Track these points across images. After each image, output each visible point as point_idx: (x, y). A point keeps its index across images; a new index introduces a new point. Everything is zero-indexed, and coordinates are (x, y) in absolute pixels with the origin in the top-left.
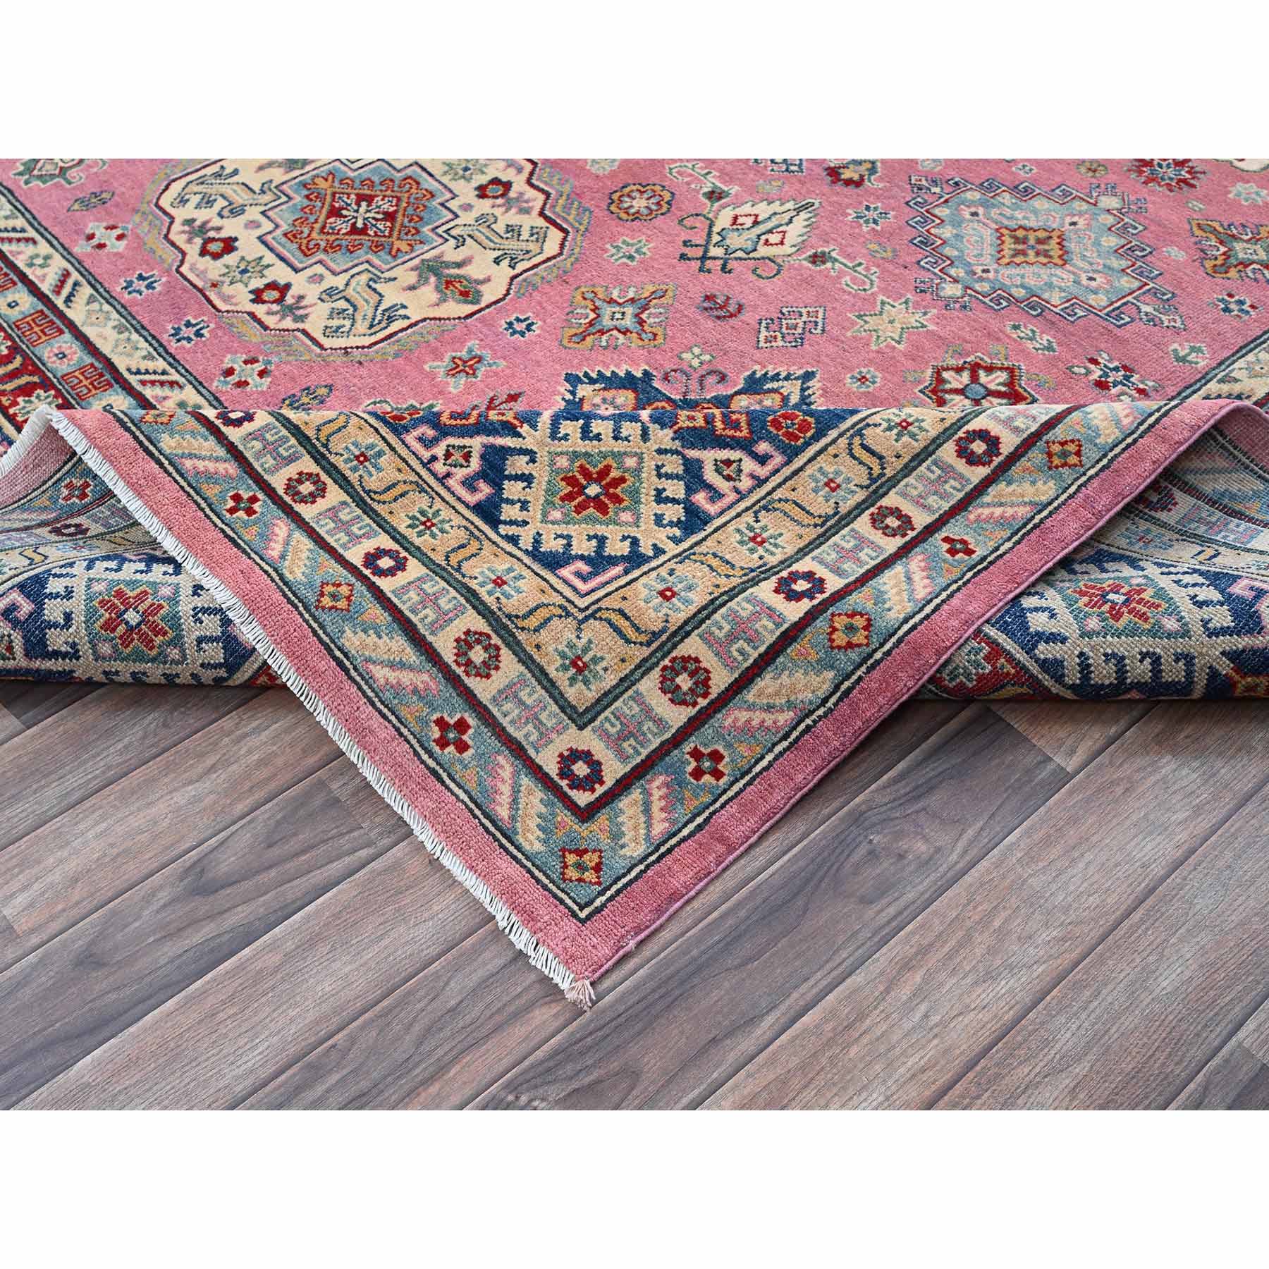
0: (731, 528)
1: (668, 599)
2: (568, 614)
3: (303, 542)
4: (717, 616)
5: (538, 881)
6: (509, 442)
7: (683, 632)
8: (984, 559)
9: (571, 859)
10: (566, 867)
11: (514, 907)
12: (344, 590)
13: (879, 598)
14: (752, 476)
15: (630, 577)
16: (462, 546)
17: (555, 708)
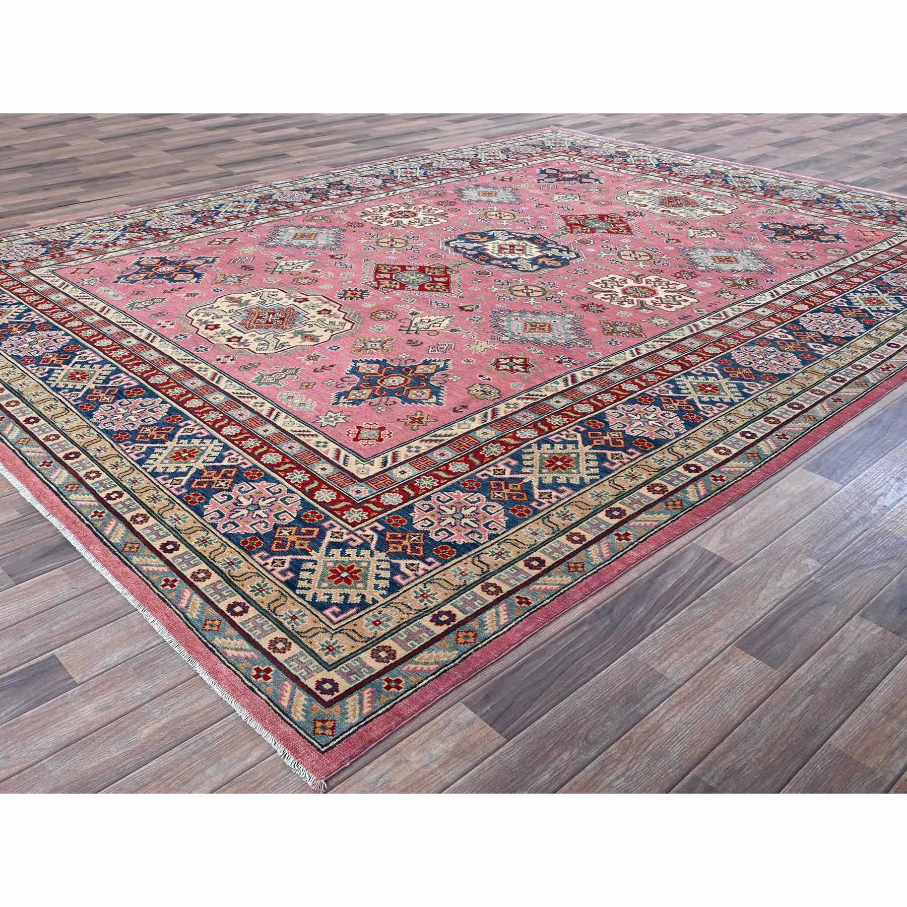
0: (411, 590)
1: (376, 625)
2: (327, 631)
3: (198, 600)
4: (401, 632)
5: (300, 734)
6: (304, 557)
7: (384, 637)
8: (535, 606)
9: (319, 724)
10: (316, 727)
11: (287, 746)
12: (217, 623)
13: (482, 624)
14: (424, 570)
15: (359, 614)
16: (277, 600)
17: (317, 663)
